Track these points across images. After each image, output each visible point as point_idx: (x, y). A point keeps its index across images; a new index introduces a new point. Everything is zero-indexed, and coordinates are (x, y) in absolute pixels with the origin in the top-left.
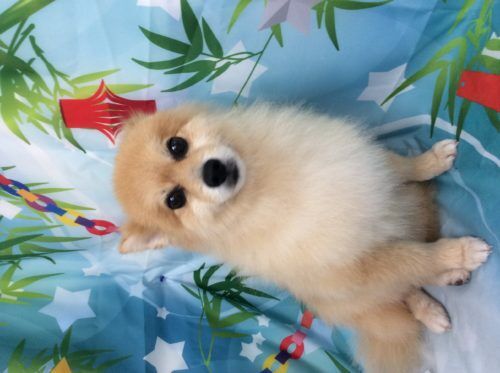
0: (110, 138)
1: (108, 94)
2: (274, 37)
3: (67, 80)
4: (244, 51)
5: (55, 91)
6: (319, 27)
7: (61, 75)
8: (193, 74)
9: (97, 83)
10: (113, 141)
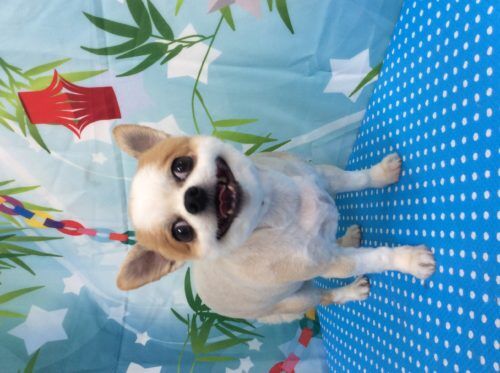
0: (76, 132)
1: (64, 83)
2: (224, 19)
3: (20, 73)
4: (196, 34)
5: (11, 84)
6: (271, 10)
7: (15, 69)
8: (145, 57)
9: (50, 73)
10: (79, 136)
